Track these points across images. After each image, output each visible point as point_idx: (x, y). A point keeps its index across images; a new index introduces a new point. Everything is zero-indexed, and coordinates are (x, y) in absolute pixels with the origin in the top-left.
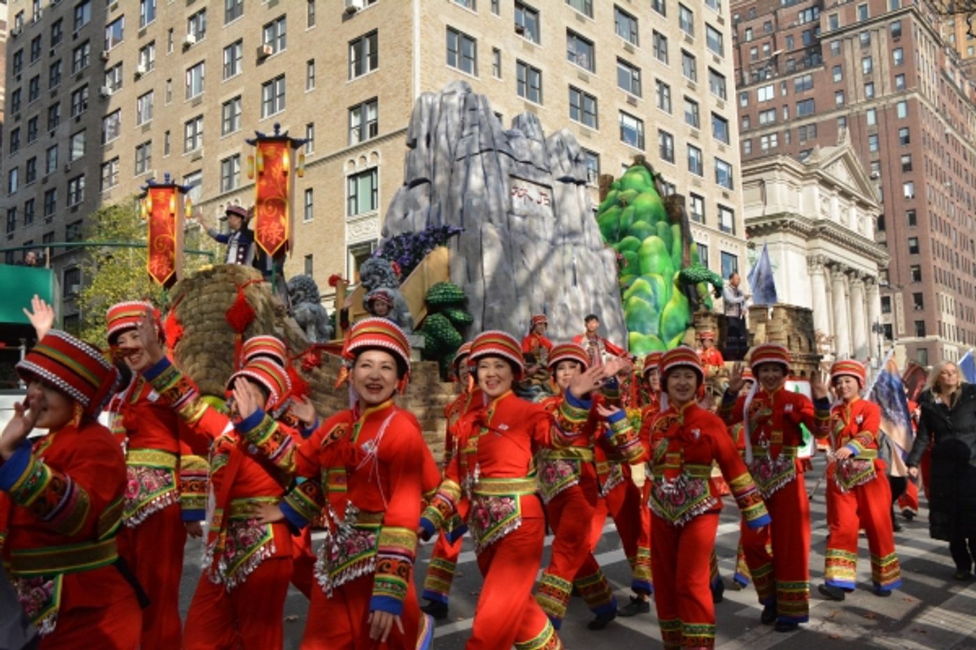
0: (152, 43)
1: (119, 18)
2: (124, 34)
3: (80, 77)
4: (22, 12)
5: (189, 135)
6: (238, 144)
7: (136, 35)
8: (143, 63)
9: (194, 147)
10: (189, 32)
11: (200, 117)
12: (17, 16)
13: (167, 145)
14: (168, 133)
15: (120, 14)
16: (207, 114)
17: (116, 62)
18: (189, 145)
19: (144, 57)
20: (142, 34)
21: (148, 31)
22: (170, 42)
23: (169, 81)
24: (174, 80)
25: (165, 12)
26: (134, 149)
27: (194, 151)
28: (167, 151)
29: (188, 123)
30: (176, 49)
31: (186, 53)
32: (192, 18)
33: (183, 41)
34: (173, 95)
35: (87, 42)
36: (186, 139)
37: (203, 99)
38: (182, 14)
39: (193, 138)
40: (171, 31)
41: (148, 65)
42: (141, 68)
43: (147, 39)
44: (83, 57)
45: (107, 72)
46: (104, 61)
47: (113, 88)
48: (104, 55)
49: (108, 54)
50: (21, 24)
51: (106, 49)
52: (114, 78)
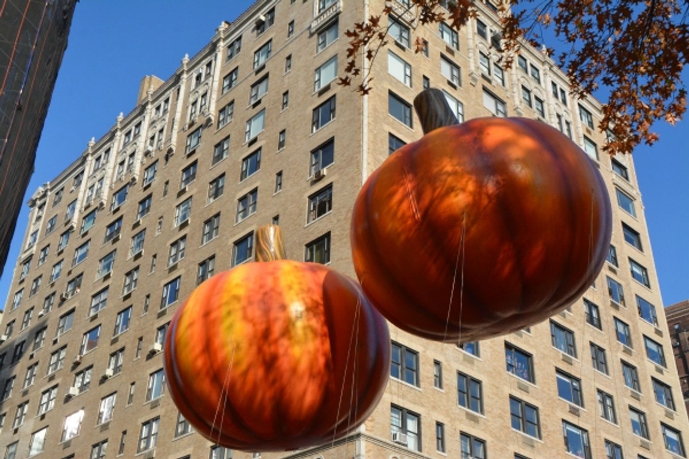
0: (122, 350)
1: (97, 327)
2: (100, 341)
3: (52, 378)
4: (14, 321)
5: (143, 436)
6: (189, 445)
7: (109, 342)
8: (112, 366)
9: (146, 448)
10: (156, 341)
11: (157, 419)
12: (9, 325)
13: (122, 445)
14: (125, 433)
15: (97, 324)
16: (164, 416)
17: (87, 365)
18: (143, 445)
19: (113, 360)
20: (114, 342)
21: (120, 339)
22: (139, 349)
23: (133, 384)
24: (137, 383)
25: (137, 323)
26: (90, 447)
27: (146, 451)
28: (121, 451)
29: (145, 424)
30: (142, 356)
31: (150, 361)
32: (160, 329)
33: (150, 349)
34: (134, 397)
35: (65, 347)
36: (141, 439)
37: (160, 403)
38: (153, 324)
39: (148, 438)
40: (141, 339)
41: (117, 369)
42: (109, 372)
43: (118, 346)
44: (58, 360)
45: (77, 374)
46: (77, 364)
47: (81, 389)
48: (78, 359)
49: (81, 358)
50: (11, 331)
51: (81, 353)
52: (83, 378)
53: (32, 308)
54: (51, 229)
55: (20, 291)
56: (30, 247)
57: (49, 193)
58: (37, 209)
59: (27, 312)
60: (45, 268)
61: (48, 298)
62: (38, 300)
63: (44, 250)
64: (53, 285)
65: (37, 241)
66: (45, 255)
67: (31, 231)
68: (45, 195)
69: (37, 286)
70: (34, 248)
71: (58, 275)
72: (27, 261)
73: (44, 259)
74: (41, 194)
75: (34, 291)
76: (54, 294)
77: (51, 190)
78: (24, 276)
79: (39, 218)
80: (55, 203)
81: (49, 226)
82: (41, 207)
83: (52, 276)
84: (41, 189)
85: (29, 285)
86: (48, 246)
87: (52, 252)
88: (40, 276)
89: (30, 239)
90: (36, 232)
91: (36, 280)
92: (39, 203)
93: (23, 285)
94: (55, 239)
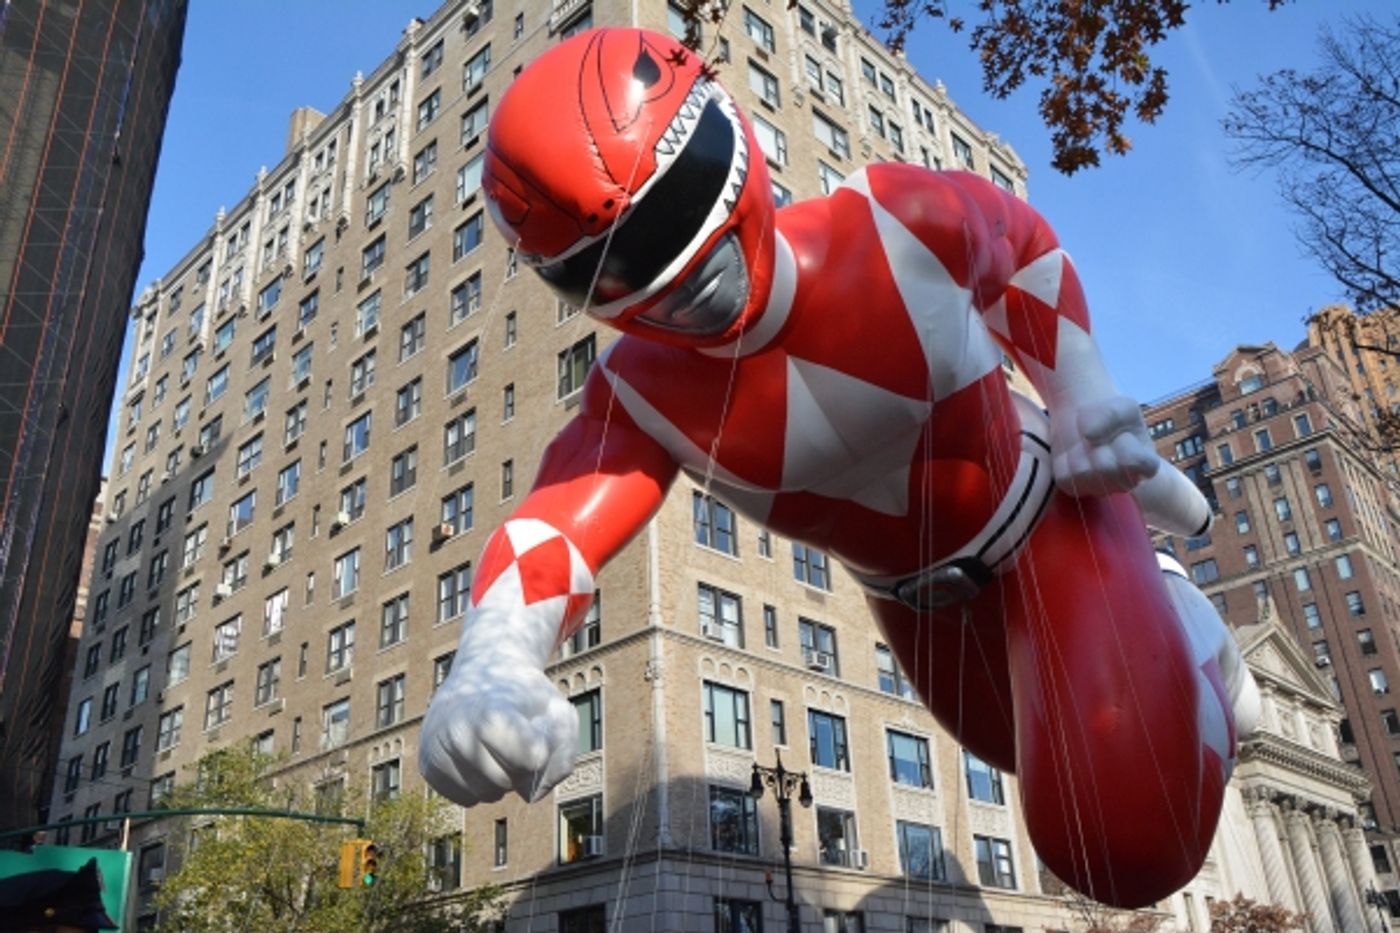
0: (291, 525)
1: (249, 494)
2: (256, 514)
3: (189, 572)
4: (125, 491)
5: (333, 649)
6: (402, 659)
7: (270, 515)
8: (278, 550)
9: (340, 664)
10: (341, 509)
11: (351, 623)
12: (118, 497)
13: (303, 663)
14: (305, 646)
15: (251, 489)
16: (361, 618)
17: (240, 552)
18: (334, 662)
19: (278, 543)
20: (278, 514)
21: (287, 509)
22: (315, 523)
23: (311, 574)
24: (317, 573)
25: (310, 483)
26: (256, 670)
27: (338, 671)
28: (302, 671)
29: (334, 632)
30: (322, 531)
31: (335, 539)
32: (346, 491)
33: (333, 521)
34: (315, 594)
35: (204, 525)
36: (330, 654)
37: (356, 599)
38: (333, 485)
39: (340, 652)
40: (317, 508)
41: (284, 555)
42: (274, 559)
43: (284, 520)
44: (197, 545)
45: (227, 565)
46: (225, 550)
47: (234, 586)
48: (225, 542)
49: (230, 541)
50: (122, 506)
51: (228, 534)
52: (236, 572)
53: (151, 471)
54: (169, 350)
55: (130, 446)
56: (140, 379)
57: (161, 296)
58: (144, 321)
59: (144, 477)
60: (162, 411)
61: (172, 454)
62: (156, 459)
63: (160, 382)
64: (178, 435)
65: (149, 370)
66: (163, 391)
67: (139, 356)
68: (155, 300)
69: (155, 438)
70: (146, 381)
71: (185, 419)
72: (137, 400)
73: (161, 396)
74: (150, 298)
75: (151, 446)
76: (180, 448)
77: (164, 290)
78: (134, 423)
79: (149, 335)
80: (172, 311)
81: (165, 346)
82: (150, 318)
83: (175, 422)
84: (149, 291)
85: (141, 435)
86: (167, 376)
87: (174, 383)
88: (159, 423)
89: (137, 368)
90: (146, 356)
91: (153, 429)
92: (147, 312)
93: (135, 437)
94: (175, 365)
